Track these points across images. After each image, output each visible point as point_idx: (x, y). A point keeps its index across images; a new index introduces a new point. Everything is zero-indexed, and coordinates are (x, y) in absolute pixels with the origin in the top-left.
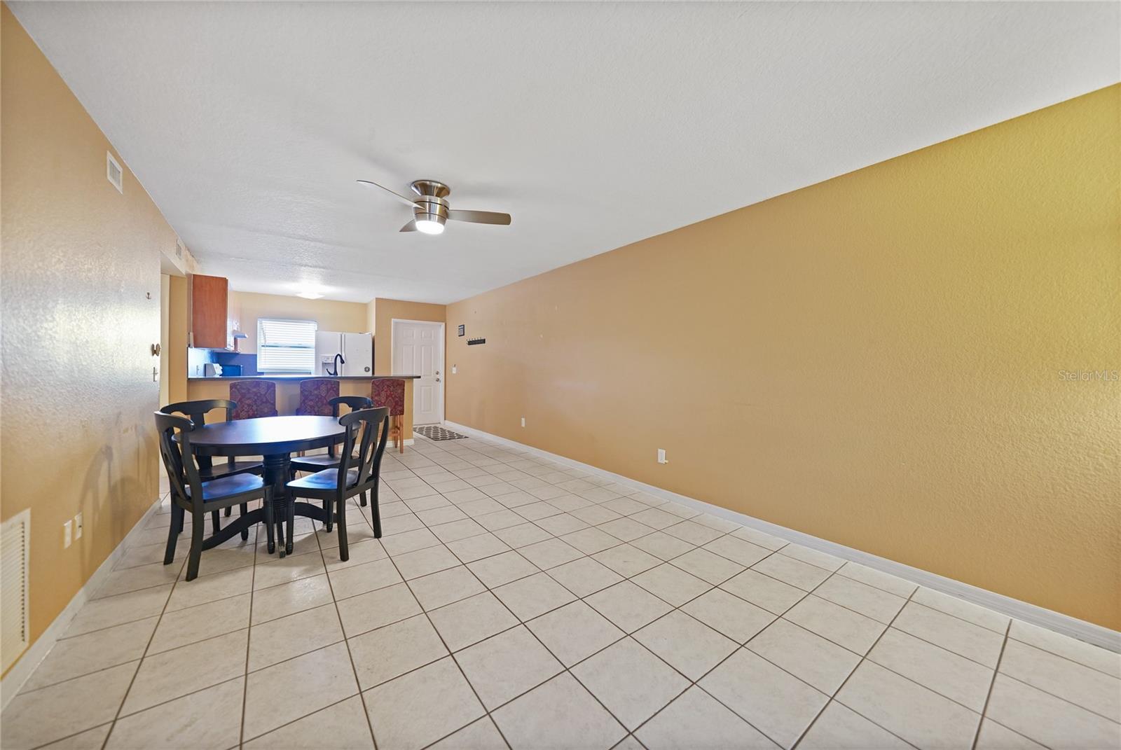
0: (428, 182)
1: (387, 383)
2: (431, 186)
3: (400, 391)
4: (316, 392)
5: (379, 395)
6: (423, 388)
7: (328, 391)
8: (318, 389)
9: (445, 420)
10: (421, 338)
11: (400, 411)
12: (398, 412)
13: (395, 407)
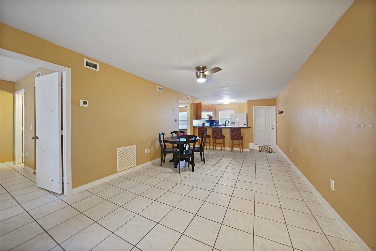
0: (198, 67)
1: (235, 129)
2: (200, 68)
3: (239, 132)
4: (216, 131)
5: (232, 133)
6: (266, 131)
7: (219, 131)
8: (216, 130)
9: (276, 145)
10: (266, 113)
11: (240, 139)
12: (239, 139)
13: (238, 137)
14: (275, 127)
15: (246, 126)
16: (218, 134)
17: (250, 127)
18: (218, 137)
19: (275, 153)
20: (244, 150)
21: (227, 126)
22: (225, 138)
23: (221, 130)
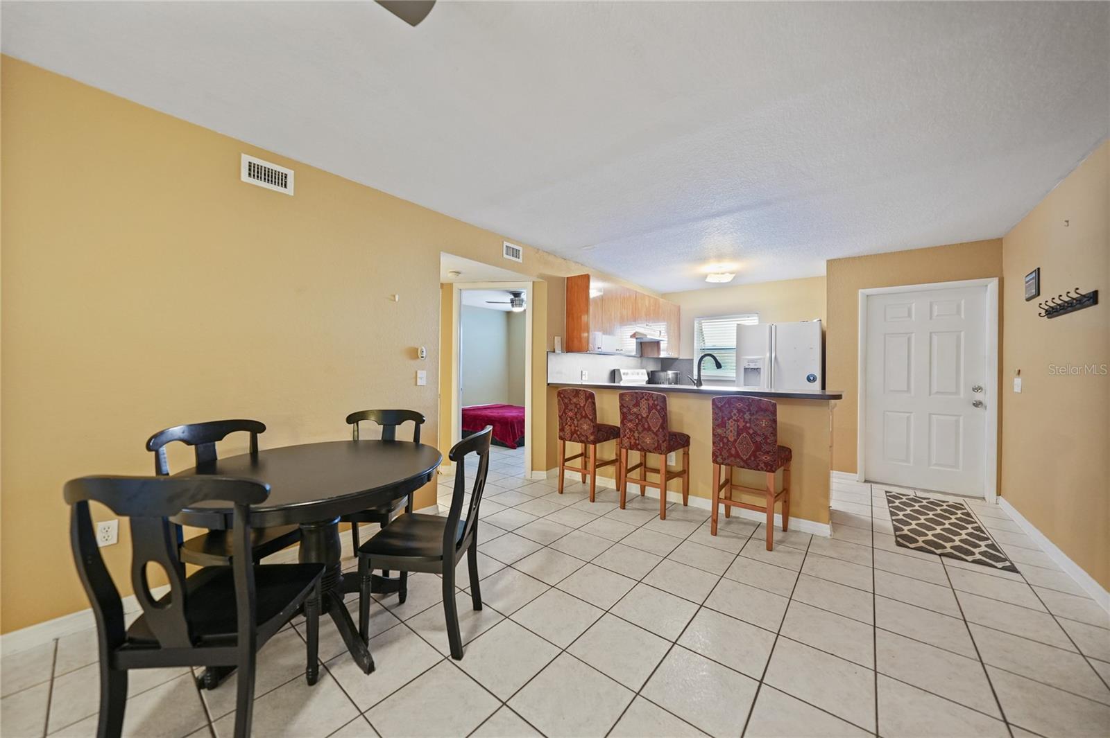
3: (766, 423)
4: (635, 410)
5: (724, 425)
7: (650, 409)
8: (637, 404)
9: (999, 494)
10: (931, 318)
11: (766, 464)
12: (762, 465)
13: (754, 454)
14: (990, 397)
15: (815, 388)
16: (649, 429)
17: (838, 397)
18: (648, 440)
19: (1012, 569)
20: (794, 523)
21: (703, 388)
22: (691, 447)
23: (664, 408)
